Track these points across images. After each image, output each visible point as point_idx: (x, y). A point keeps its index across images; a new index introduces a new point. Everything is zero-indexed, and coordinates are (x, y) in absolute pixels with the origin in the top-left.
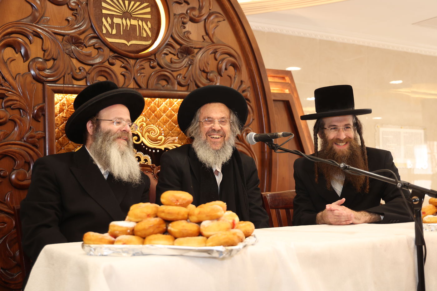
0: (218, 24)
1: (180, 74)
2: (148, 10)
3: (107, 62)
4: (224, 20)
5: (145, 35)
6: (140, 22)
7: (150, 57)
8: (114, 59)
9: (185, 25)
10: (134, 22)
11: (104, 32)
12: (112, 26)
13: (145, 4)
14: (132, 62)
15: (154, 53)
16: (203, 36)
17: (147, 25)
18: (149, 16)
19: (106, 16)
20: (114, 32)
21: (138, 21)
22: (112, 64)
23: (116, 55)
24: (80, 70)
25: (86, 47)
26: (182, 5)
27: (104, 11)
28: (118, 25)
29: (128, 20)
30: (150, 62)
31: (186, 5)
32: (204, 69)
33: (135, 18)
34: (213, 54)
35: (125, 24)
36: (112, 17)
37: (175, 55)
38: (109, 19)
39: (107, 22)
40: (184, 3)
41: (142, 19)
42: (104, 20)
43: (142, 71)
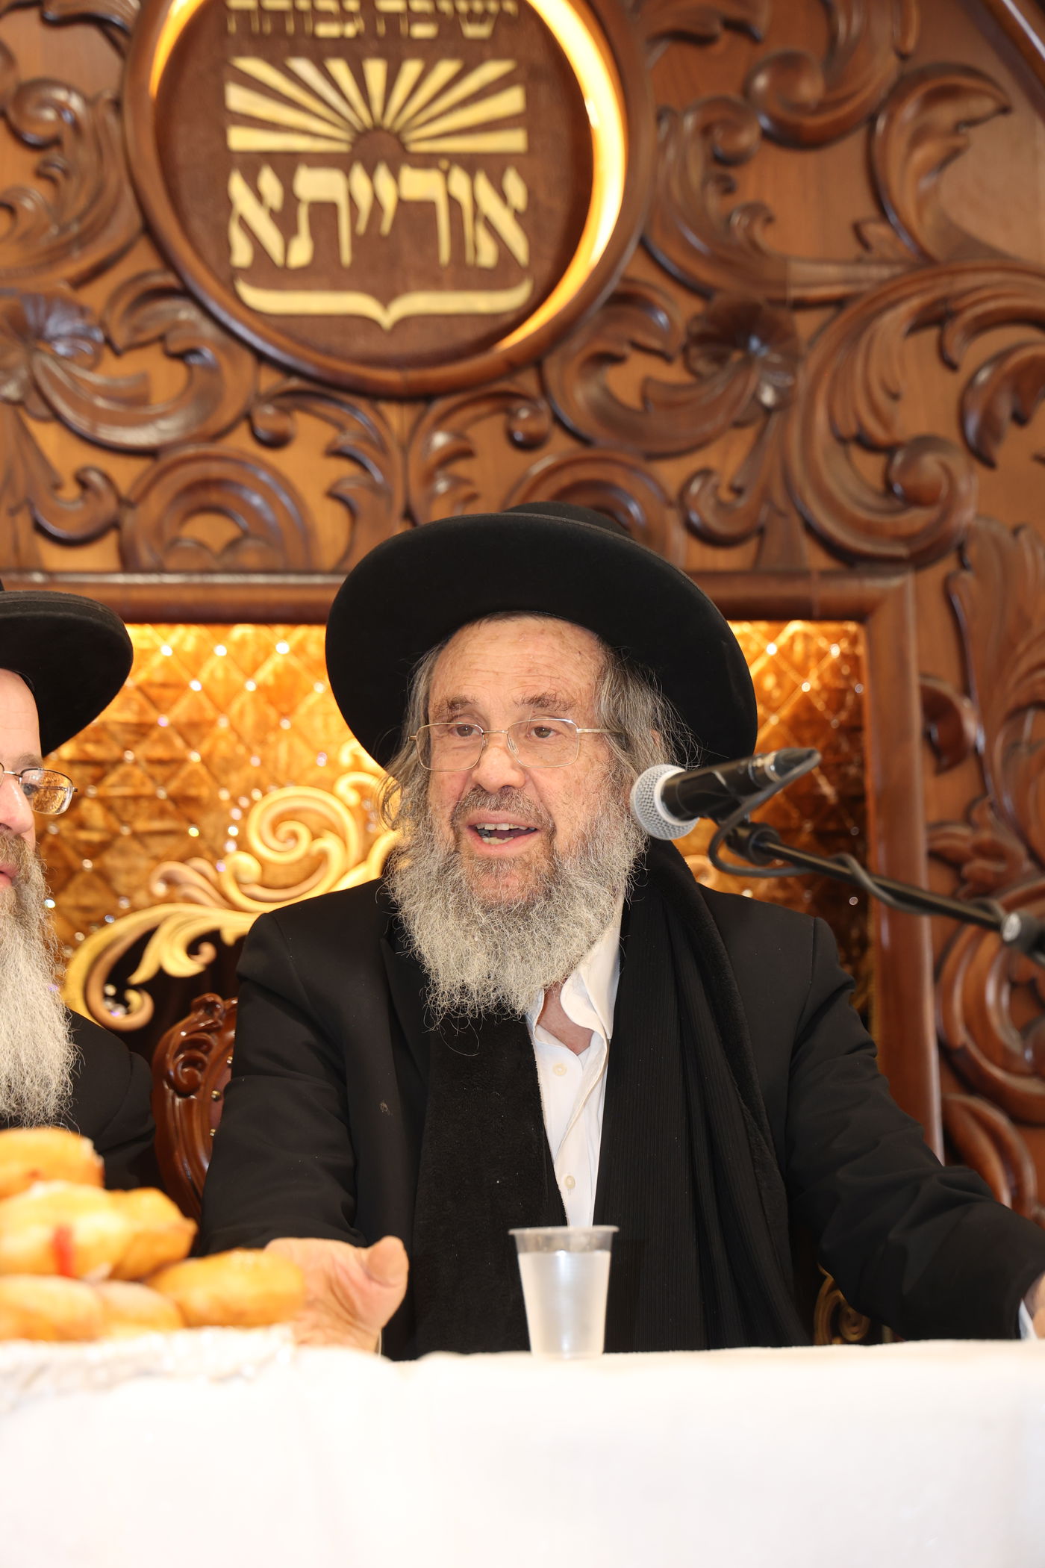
0: (958, 142)
1: (705, 473)
2: (512, 101)
3: (243, 431)
4: (1005, 110)
5: (487, 255)
6: (459, 183)
7: (503, 386)
8: (285, 411)
9: (733, 173)
10: (420, 184)
11: (242, 254)
12: (285, 220)
13: (492, 70)
14: (397, 418)
15: (535, 356)
16: (857, 229)
17: (503, 196)
18: (514, 141)
19: (252, 164)
20: (301, 252)
21: (446, 174)
22: (278, 442)
23: (294, 383)
24: (83, 484)
25: (118, 353)
26: (719, 48)
27: (240, 139)
28: (324, 213)
29: (383, 175)
30: (512, 415)
31: (743, 46)
32: (861, 425)
33: (427, 161)
34: (930, 335)
35: (364, 202)
36: (286, 164)
37: (665, 357)
38: (269, 182)
39: (259, 196)
40: (725, 39)
41: (471, 163)
42: (237, 186)
43: (461, 468)
